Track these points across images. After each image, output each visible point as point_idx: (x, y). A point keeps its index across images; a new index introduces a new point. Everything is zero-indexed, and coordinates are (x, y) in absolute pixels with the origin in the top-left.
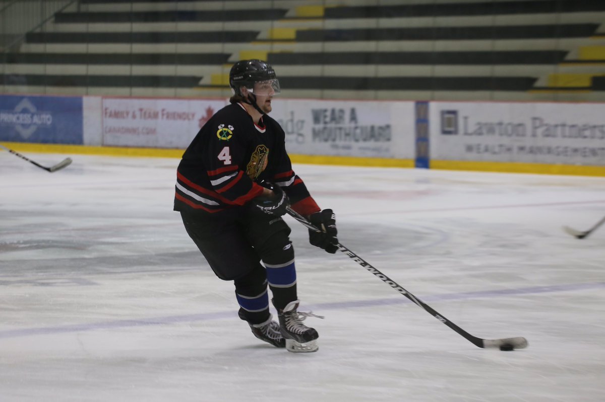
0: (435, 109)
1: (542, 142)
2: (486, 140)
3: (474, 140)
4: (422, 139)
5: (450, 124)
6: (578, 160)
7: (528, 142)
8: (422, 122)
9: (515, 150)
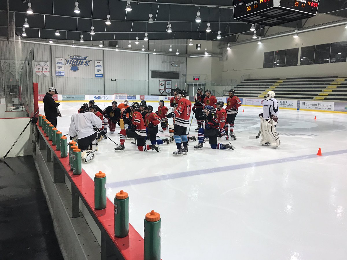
0: (301, 102)
1: (319, 107)
2: (310, 106)
3: (307, 106)
4: (298, 106)
5: (303, 104)
6: (326, 110)
7: (317, 107)
8: (298, 103)
9: (315, 108)
